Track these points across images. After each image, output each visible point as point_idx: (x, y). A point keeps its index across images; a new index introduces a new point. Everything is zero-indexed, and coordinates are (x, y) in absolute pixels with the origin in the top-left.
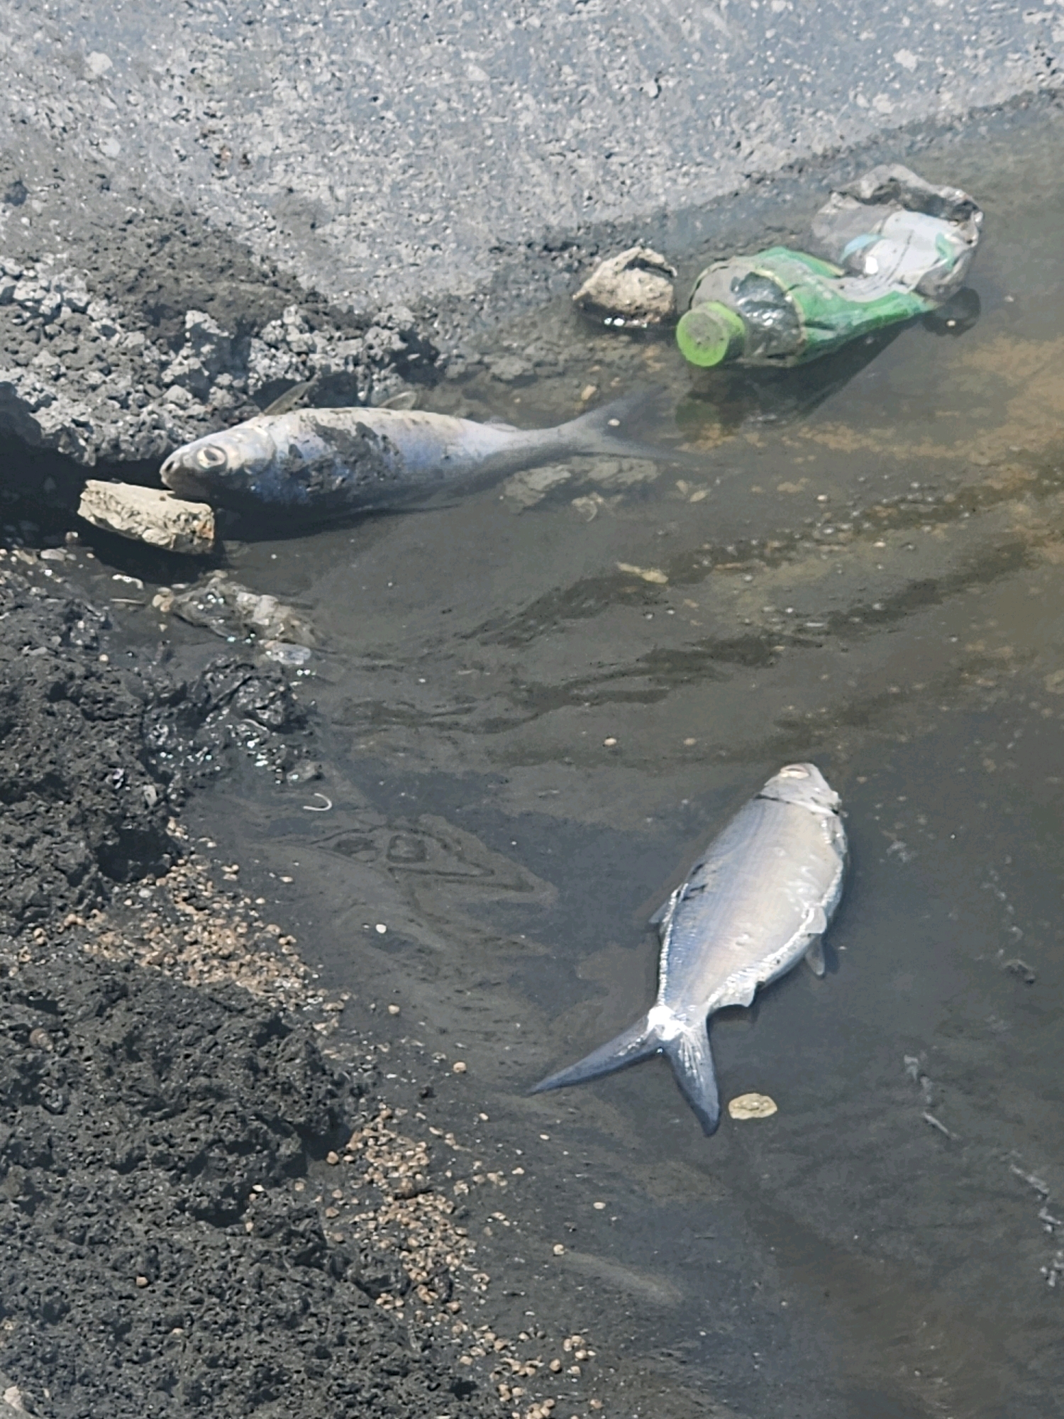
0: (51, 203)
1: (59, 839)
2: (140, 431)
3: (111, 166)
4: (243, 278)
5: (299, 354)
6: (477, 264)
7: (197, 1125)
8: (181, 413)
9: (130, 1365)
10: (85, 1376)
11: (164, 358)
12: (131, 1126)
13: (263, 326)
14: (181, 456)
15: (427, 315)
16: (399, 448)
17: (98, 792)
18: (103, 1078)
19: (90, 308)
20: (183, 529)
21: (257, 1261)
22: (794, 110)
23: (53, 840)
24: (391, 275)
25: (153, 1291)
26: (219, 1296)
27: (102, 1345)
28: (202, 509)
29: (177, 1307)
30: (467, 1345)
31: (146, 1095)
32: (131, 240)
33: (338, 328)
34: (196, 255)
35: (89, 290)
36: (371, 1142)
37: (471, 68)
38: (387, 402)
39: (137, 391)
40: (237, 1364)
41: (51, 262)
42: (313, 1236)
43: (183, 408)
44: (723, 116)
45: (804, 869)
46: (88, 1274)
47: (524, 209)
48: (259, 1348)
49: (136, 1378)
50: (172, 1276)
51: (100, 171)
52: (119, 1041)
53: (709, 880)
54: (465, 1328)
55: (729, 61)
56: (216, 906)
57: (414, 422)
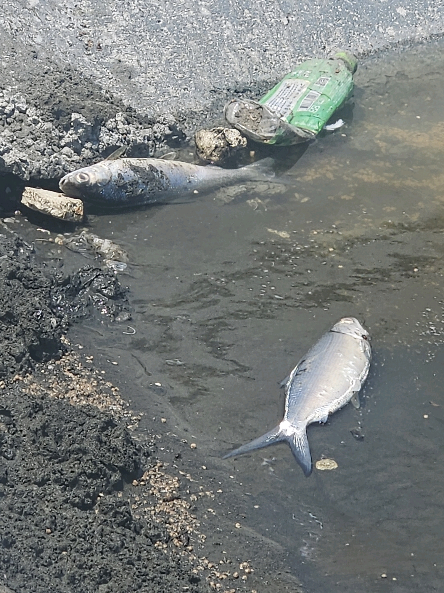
0: (11, 63)
1: (11, 342)
2: (50, 165)
3: (38, 47)
4: (97, 99)
5: (123, 134)
6: (204, 97)
7: (74, 465)
8: (68, 159)
9: (43, 567)
10: (23, 569)
11: (61, 134)
12: (44, 465)
13: (106, 121)
14: (68, 177)
15: (181, 120)
16: (168, 176)
17: (30, 321)
18: (31, 445)
19: (28, 111)
20: (69, 210)
21: (100, 524)
22: (350, 33)
23: (9, 342)
24: (165, 101)
25: (54, 536)
26: (83, 538)
27: (30, 558)
28: (78, 201)
29: (65, 542)
30: (195, 565)
31: (51, 452)
32: (47, 81)
33: (141, 124)
34: (76, 89)
35: (27, 103)
36: (153, 477)
37: (203, 9)
38: (163, 156)
39: (49, 148)
40: (91, 567)
41: (10, 90)
42: (126, 514)
43: (69, 157)
44: (317, 35)
45: (351, 363)
46: (24, 527)
47: (226, 73)
48: (102, 560)
49: (46, 572)
50: (62, 529)
51: (33, 50)
52: (39, 428)
53: (307, 366)
54: (195, 558)
55: (321, 10)
56: (82, 373)
57: (175, 165)
